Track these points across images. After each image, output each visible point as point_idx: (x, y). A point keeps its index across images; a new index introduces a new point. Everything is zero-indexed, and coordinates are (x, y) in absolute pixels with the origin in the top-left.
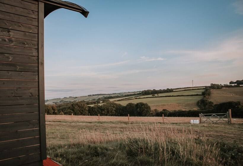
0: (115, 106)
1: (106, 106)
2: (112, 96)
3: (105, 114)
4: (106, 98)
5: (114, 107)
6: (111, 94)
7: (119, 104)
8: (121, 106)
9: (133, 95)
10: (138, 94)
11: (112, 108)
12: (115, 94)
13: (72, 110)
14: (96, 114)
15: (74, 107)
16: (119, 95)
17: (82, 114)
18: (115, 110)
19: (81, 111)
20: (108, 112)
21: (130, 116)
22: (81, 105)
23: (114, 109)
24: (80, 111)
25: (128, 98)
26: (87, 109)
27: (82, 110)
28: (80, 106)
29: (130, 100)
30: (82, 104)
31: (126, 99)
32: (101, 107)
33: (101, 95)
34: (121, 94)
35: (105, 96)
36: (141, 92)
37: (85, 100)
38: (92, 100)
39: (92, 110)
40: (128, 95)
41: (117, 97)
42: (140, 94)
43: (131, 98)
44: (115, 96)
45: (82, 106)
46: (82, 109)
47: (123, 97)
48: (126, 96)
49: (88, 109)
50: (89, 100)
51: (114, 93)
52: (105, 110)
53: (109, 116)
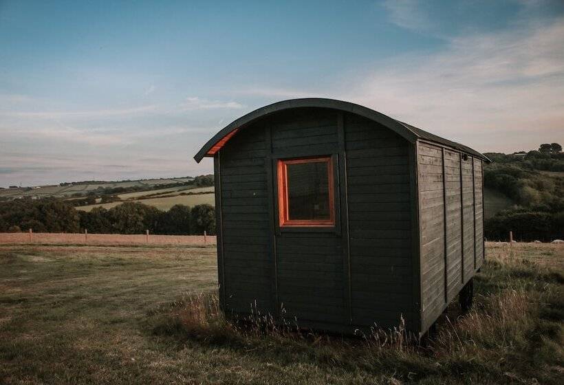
0: (143, 211)
1: (122, 212)
2: (124, 186)
3: (119, 230)
4: (108, 191)
5: (140, 214)
6: (118, 182)
7: (153, 208)
8: (157, 211)
9: (174, 185)
10: (186, 184)
11: (137, 214)
12: (129, 181)
13: (41, 221)
14: (97, 229)
15: (45, 214)
16: (140, 186)
17: (65, 229)
18: (142, 221)
19: (63, 223)
20: (126, 225)
21: (207, 235)
22: (62, 209)
23: (142, 218)
24: (59, 222)
25: (163, 193)
26: (77, 217)
27: (65, 221)
28: (60, 211)
29: (169, 196)
30: (66, 207)
31: (158, 194)
32: (111, 212)
33: (93, 183)
34: (142, 182)
35: (104, 186)
36: (192, 180)
37: (56, 196)
38: (73, 196)
39: (87, 221)
40: (162, 187)
41: (136, 189)
42: (190, 183)
43: (171, 192)
44: (131, 187)
45: (64, 211)
46: (65, 219)
47: (150, 189)
48: (156, 187)
49: (79, 219)
50: (66, 196)
51: (126, 180)
52: (121, 221)
53: (129, 234)
